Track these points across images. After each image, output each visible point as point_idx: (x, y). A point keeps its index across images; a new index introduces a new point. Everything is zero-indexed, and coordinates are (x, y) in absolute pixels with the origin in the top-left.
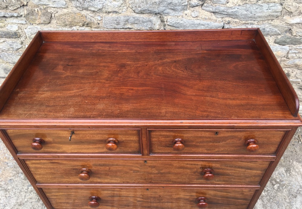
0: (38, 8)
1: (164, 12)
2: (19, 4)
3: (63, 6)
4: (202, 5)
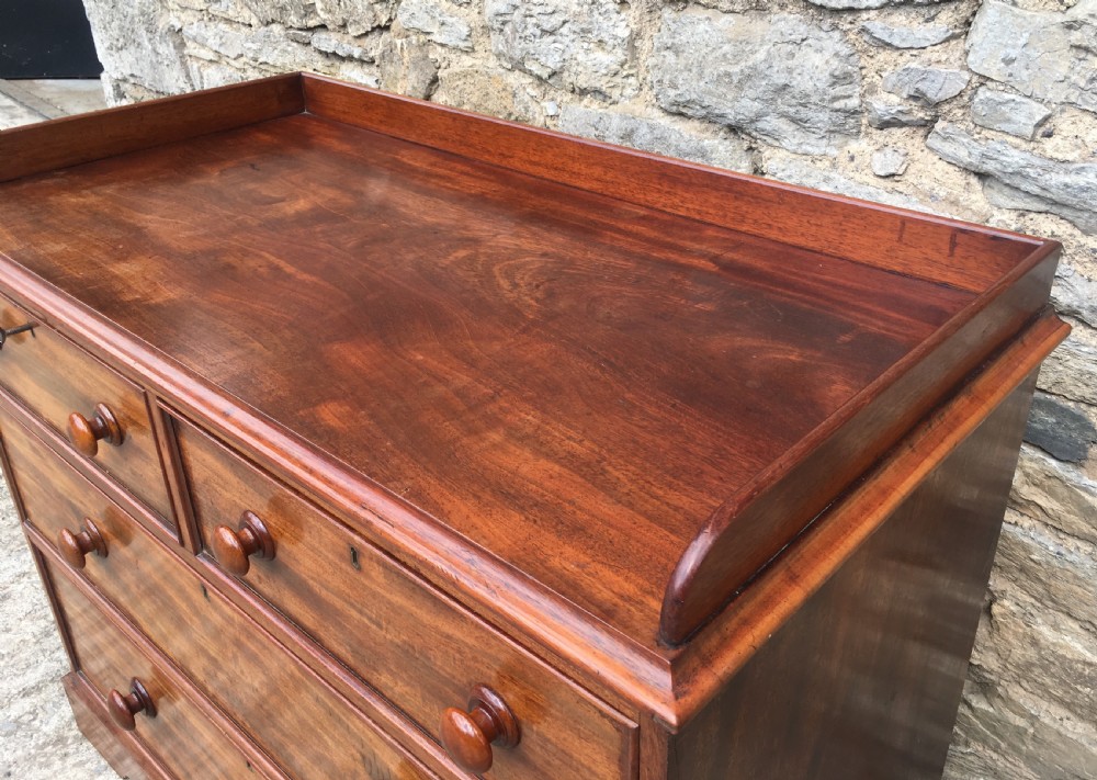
0: (404, 40)
1: (760, 125)
2: (370, 20)
3: (462, 45)
4: (927, 126)
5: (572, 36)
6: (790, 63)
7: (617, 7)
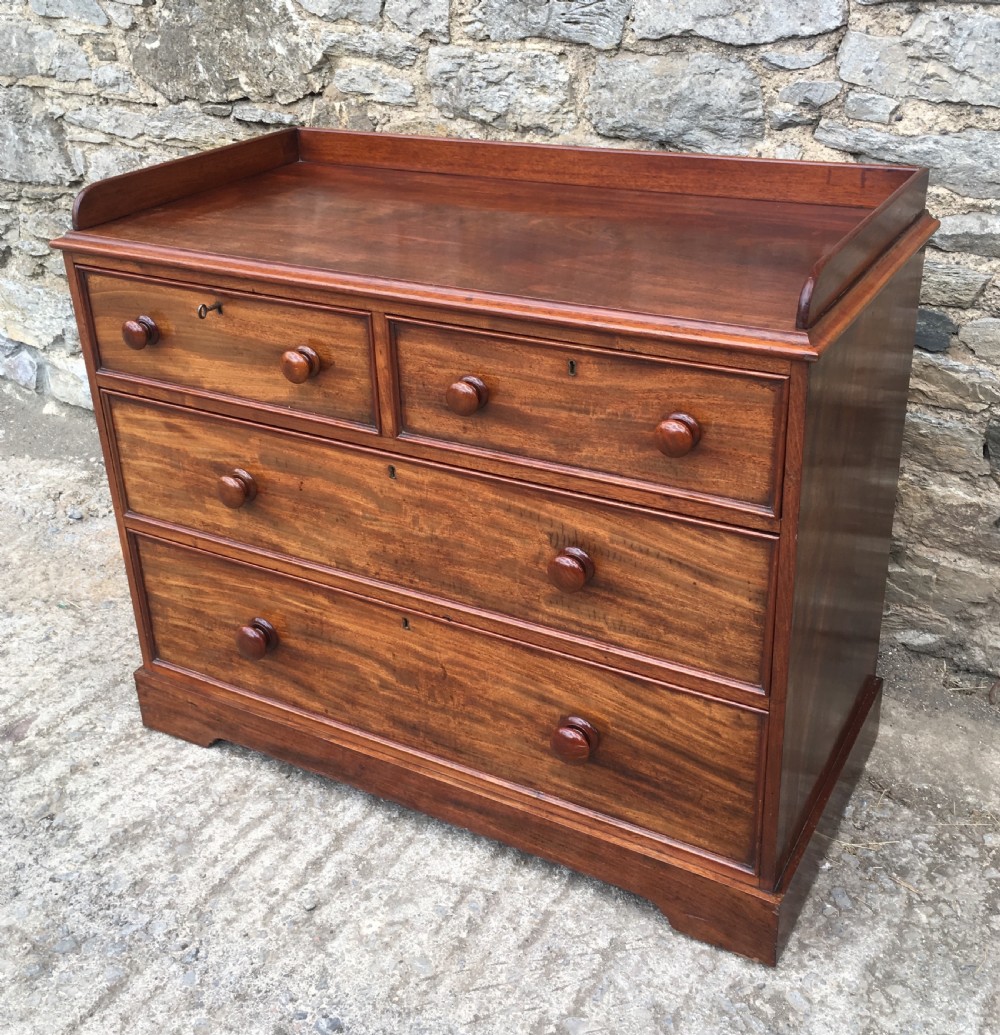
0: (342, 102)
1: (686, 138)
2: (302, 88)
3: (405, 101)
4: (814, 124)
5: (517, 84)
6: (708, 88)
7: (557, 58)
